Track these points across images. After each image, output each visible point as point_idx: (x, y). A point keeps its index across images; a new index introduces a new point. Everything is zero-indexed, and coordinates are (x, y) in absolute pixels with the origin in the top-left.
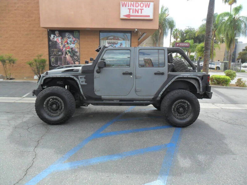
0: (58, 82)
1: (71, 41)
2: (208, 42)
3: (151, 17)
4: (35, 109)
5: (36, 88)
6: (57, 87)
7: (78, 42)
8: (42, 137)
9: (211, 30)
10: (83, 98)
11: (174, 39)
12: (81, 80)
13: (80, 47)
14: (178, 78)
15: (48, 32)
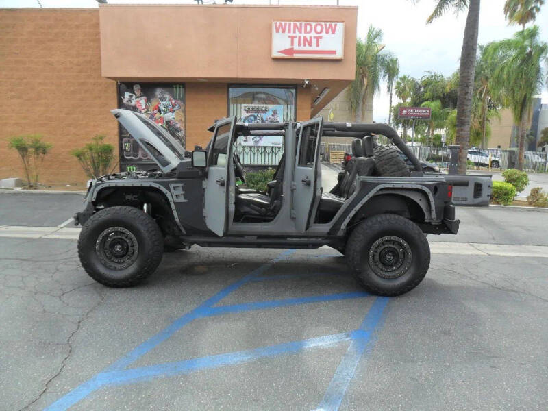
0: (129, 197)
1: (166, 107)
2: (465, 107)
3: (339, 55)
4: (77, 254)
5: (82, 208)
6: (124, 207)
7: (183, 108)
8: (88, 313)
9: (471, 81)
10: (180, 230)
11: (400, 98)
12: (175, 193)
13: (185, 119)
14: (381, 190)
15: (119, 88)
